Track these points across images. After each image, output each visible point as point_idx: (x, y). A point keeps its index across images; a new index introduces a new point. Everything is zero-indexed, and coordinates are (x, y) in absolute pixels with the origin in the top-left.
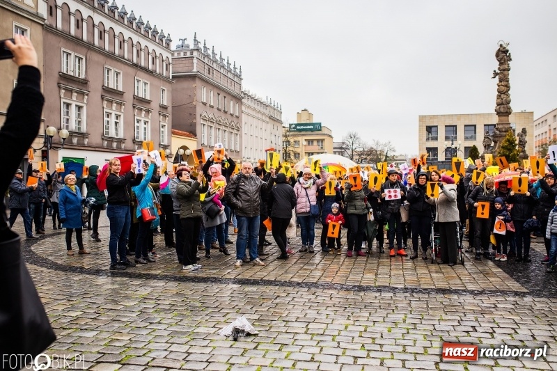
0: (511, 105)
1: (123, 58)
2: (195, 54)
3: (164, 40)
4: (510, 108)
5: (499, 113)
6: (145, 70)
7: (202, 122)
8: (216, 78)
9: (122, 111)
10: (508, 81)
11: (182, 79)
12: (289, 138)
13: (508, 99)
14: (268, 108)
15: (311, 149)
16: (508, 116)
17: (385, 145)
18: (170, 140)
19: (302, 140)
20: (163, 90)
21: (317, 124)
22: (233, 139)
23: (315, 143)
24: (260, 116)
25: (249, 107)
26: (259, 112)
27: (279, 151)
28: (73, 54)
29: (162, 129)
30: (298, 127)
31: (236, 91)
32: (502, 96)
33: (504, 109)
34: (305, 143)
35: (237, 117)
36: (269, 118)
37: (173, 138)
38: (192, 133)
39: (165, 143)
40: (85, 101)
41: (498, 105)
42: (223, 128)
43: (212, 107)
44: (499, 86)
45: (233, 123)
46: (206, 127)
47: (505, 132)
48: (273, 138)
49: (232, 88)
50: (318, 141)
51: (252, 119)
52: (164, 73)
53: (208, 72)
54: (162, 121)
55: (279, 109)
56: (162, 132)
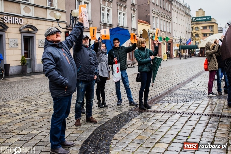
7: (153, 15)
9: (111, 6)
12: (194, 25)
14: (184, 7)
15: (205, 31)
18: (137, 26)
19: (200, 26)
21: (208, 17)
22: (168, 25)
23: (208, 28)
24: (180, 12)
25: (175, 6)
26: (180, 10)
27: (190, 33)
29: (133, 19)
30: (197, 19)
34: (202, 28)
35: (170, 12)
36: (185, 13)
37: (138, 25)
38: (148, 22)
39: (135, 27)
42: (163, 19)
45: (168, 16)
46: (155, 18)
48: (187, 25)
50: (209, 26)
51: (177, 14)
54: (133, 13)
55: (189, 8)
56: (133, 21)
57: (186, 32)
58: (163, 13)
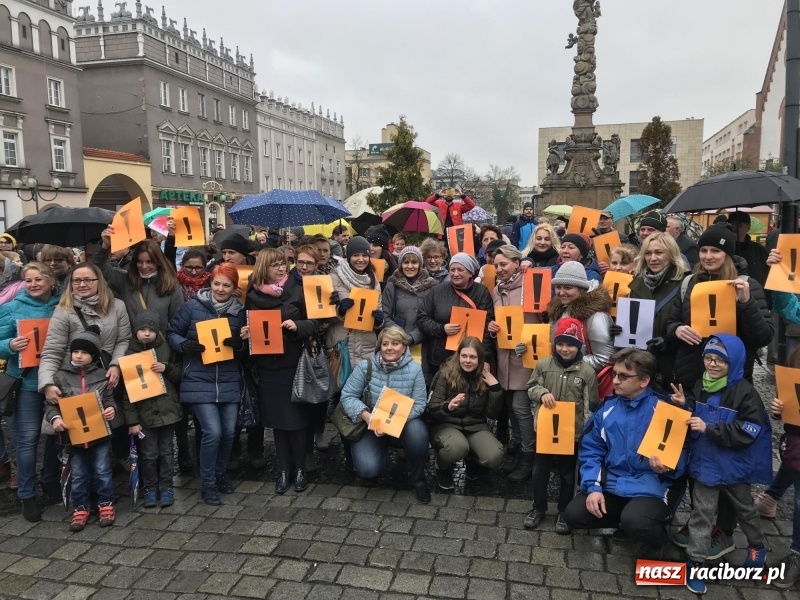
0: (596, 94)
2: (140, 27)
4: (594, 100)
5: (576, 110)
7: (163, 137)
8: (188, 68)
10: (592, 53)
11: (113, 71)
12: (361, 165)
13: (592, 84)
14: (314, 120)
16: (591, 114)
17: (507, 172)
18: (78, 166)
20: (57, 84)
22: (237, 164)
24: (295, 130)
25: (271, 117)
26: (294, 125)
27: (339, 182)
30: (380, 149)
31: (241, 89)
32: (582, 79)
33: (584, 102)
35: (245, 131)
36: (317, 134)
37: (85, 162)
38: (140, 155)
39: (68, 167)
41: (575, 95)
42: (213, 147)
43: (187, 114)
44: (576, 61)
45: (235, 140)
46: (172, 146)
47: (585, 142)
48: (326, 164)
49: (234, 86)
51: (279, 135)
52: (56, 54)
53: (174, 59)
54: (56, 133)
55: (339, 121)
56: (60, 152)
57: (323, 180)
58: (211, 133)
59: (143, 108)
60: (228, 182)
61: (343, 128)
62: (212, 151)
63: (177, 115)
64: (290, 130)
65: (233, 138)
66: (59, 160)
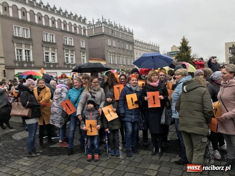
1: (55, 28)
2: (103, 25)
3: (81, 19)
6: (70, 33)
7: (109, 54)
8: (115, 34)
9: (56, 51)
11: (96, 37)
14: (150, 46)
20: (83, 41)
24: (145, 50)
25: (138, 46)
26: (145, 48)
28: (21, 27)
30: (171, 53)
31: (129, 39)
35: (131, 51)
37: (90, 62)
38: (104, 59)
40: (31, 48)
43: (115, 47)
45: (128, 54)
46: (111, 56)
51: (140, 51)
52: (83, 34)
53: (112, 32)
54: (83, 54)
55: (158, 46)
56: (83, 59)
58: (122, 52)
59: (104, 46)
60: (126, 65)
61: (159, 48)
62: (122, 57)
63: (112, 47)
64: (144, 49)
65: (128, 53)
66: (83, 61)
